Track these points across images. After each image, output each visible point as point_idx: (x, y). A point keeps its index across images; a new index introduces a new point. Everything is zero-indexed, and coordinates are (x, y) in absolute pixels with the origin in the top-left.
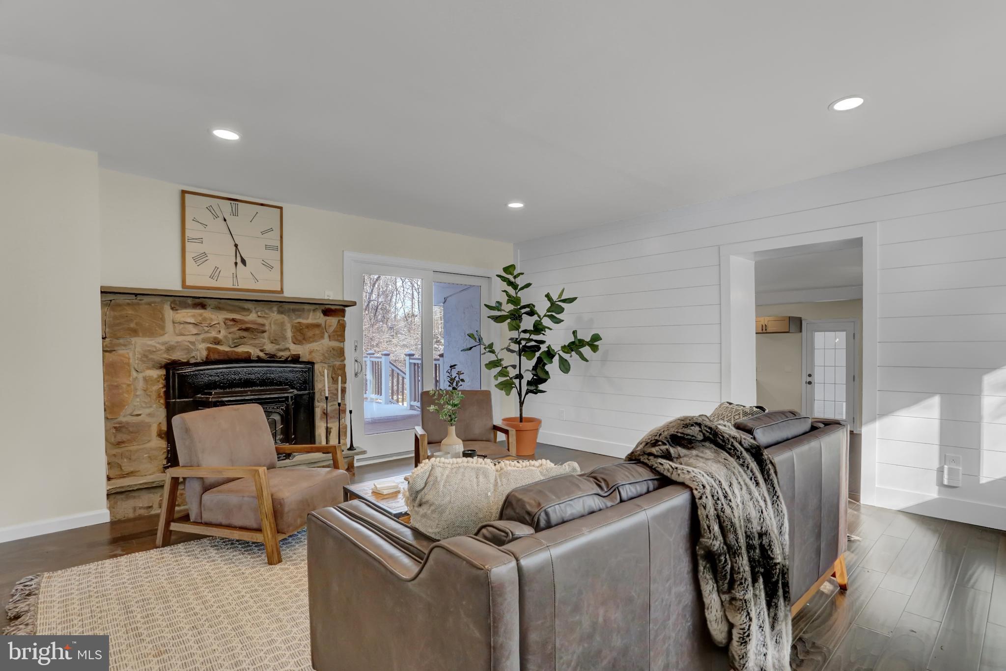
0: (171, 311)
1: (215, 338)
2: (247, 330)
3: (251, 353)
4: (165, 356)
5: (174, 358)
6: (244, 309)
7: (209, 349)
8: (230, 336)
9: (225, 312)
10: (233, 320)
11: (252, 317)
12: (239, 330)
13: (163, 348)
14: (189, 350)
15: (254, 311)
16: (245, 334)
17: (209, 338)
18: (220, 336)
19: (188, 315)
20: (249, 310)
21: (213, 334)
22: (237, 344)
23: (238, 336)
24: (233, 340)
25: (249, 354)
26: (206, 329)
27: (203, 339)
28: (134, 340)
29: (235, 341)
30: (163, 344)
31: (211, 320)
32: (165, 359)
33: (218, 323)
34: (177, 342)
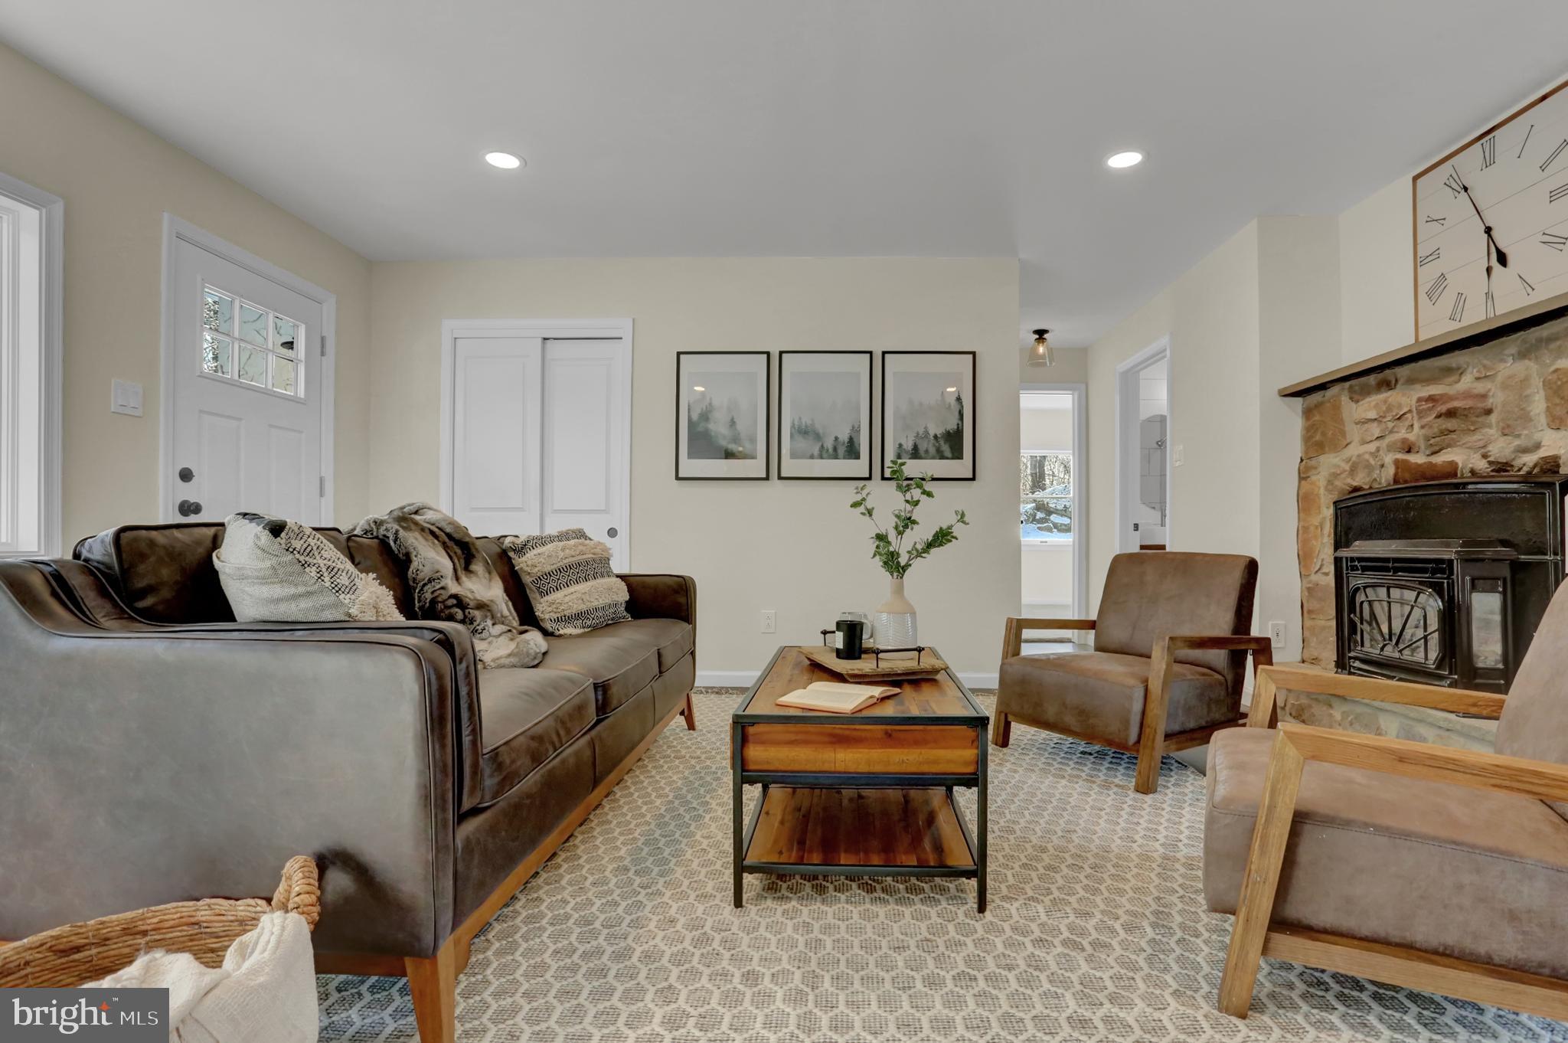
0: (1354, 405)
1: (1404, 441)
2: (1451, 414)
3: (1457, 464)
4: (1349, 481)
5: (1355, 484)
6: (1448, 371)
7: (1397, 462)
8: (1423, 431)
9: (1418, 386)
10: (1431, 399)
11: (1466, 383)
12: (1439, 416)
13: (1347, 467)
14: (1369, 468)
15: (1470, 369)
16: (1450, 424)
17: (1394, 443)
18: (1411, 437)
19: (1369, 406)
20: (1460, 371)
21: (1402, 434)
22: (1437, 448)
23: (1436, 430)
24: (1427, 439)
25: (1453, 465)
26: (1390, 425)
27: (1388, 446)
28: (1322, 458)
29: (1432, 441)
30: (1348, 460)
31: (1400, 406)
32: (1348, 485)
33: (1410, 411)
34: (1359, 456)
